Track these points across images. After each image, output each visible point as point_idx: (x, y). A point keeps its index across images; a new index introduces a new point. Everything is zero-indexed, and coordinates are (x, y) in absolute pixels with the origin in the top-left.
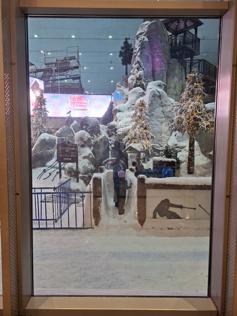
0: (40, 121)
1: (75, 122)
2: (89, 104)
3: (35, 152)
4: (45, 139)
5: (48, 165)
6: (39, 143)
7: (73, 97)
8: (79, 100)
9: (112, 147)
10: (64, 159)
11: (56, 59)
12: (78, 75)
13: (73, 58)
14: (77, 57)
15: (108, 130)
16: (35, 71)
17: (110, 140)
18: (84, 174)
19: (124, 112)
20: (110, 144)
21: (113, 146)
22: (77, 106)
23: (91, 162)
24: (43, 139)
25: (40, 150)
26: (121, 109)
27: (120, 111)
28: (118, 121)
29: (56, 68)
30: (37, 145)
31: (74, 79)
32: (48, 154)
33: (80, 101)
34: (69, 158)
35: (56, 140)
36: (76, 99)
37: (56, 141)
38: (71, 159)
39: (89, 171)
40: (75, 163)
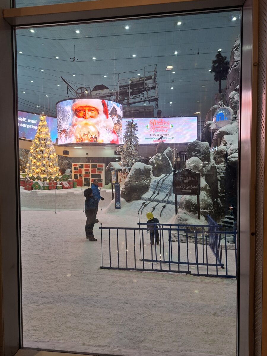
0: (132, 148)
1: (169, 149)
2: (171, 128)
3: (130, 183)
4: (140, 168)
5: (145, 198)
6: (133, 173)
7: (153, 121)
8: (160, 124)
9: (221, 177)
10: (182, 191)
11: (131, 81)
12: (155, 96)
13: (150, 78)
14: (154, 77)
15: (215, 156)
16: (109, 94)
17: (218, 169)
18: (204, 209)
19: (234, 134)
20: (218, 173)
21: (222, 175)
22: (158, 131)
23: (209, 195)
24: (138, 168)
25: (134, 180)
26: (229, 131)
27: (227, 133)
28: (228, 146)
29: (131, 91)
30: (131, 175)
31: (150, 101)
32: (144, 186)
33: (161, 126)
34: (189, 189)
35: (150, 169)
36: (157, 123)
37: (150, 171)
38: (190, 191)
39: (210, 205)
40: (197, 195)
